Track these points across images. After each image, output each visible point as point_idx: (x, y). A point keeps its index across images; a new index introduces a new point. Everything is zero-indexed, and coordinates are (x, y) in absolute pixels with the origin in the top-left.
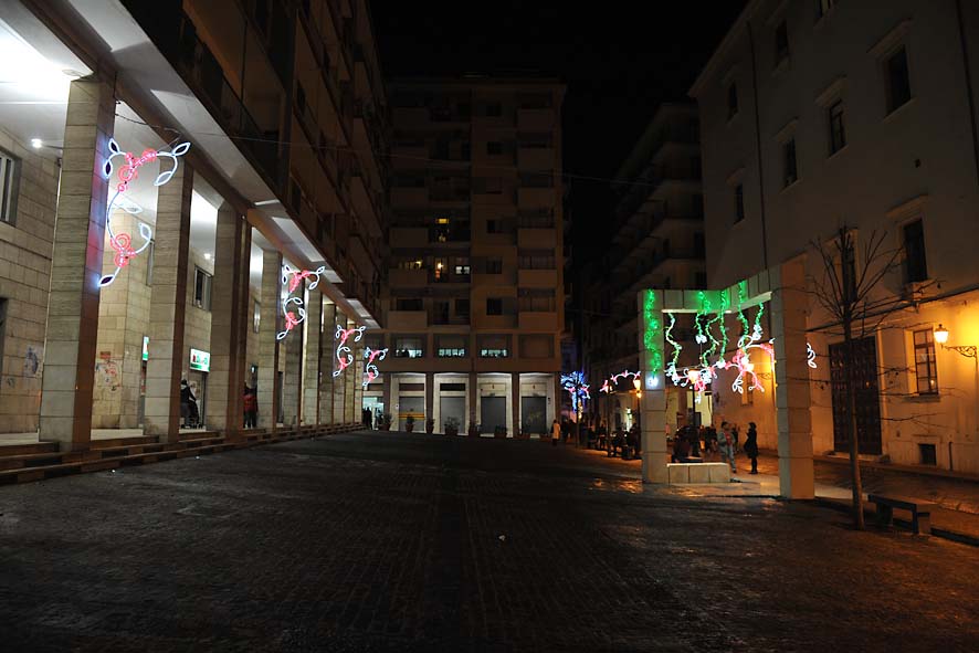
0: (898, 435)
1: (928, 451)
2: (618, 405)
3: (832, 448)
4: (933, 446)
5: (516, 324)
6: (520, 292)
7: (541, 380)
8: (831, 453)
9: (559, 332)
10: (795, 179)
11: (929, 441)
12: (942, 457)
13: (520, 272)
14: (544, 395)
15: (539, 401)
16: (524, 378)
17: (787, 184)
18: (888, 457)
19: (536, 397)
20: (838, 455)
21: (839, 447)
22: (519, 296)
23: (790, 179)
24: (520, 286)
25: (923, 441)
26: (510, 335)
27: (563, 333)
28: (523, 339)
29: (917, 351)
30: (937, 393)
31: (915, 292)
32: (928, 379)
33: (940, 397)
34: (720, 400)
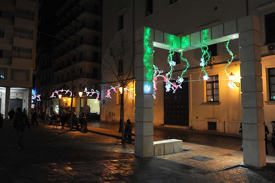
0: (197, 118)
1: (212, 125)
2: (52, 103)
3: (163, 123)
4: (215, 123)
5: (10, 63)
6: (14, 48)
7: (21, 92)
8: (163, 125)
9: (32, 69)
10: (152, 13)
11: (213, 121)
12: (220, 127)
13: (15, 38)
14: (21, 98)
15: (20, 101)
16: (12, 90)
17: (147, 15)
18: (192, 127)
19: (18, 99)
20: (167, 126)
21: (166, 122)
22: (12, 50)
23: (149, 13)
24: (14, 45)
25: (210, 121)
26: (7, 69)
27: (34, 70)
28: (13, 71)
29: (207, 84)
30: (218, 101)
31: (212, 60)
32: (212, 96)
33: (220, 103)
34: (105, 103)
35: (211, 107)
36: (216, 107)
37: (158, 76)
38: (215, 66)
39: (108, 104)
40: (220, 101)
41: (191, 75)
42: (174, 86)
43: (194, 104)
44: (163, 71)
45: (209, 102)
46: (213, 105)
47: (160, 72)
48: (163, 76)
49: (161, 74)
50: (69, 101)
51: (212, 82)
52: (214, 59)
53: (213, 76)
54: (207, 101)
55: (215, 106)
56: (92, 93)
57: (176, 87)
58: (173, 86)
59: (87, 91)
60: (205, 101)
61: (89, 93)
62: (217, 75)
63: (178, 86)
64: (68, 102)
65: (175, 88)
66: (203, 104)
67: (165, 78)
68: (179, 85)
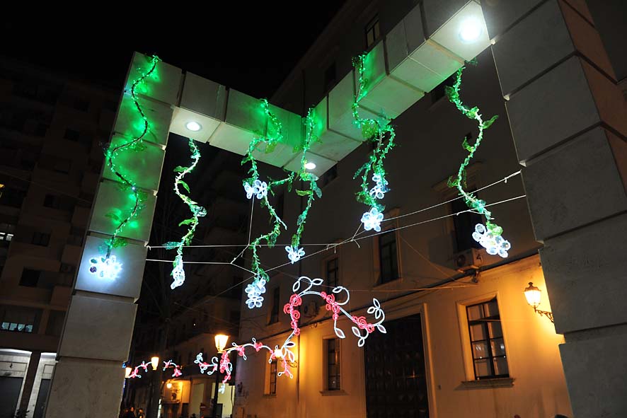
6: (63, 268)
10: (335, 177)
13: (67, 248)
16: (45, 358)
22: (60, 271)
24: (63, 261)
26: (41, 310)
28: (54, 315)
29: (471, 327)
30: (508, 375)
31: (475, 258)
32: (489, 360)
33: (512, 380)
34: (243, 391)
35: (486, 393)
36: (503, 392)
37: (305, 292)
38: (484, 274)
39: (247, 393)
40: (512, 374)
41: (425, 305)
42: (359, 324)
43: (439, 387)
44: (322, 281)
45: (481, 378)
46: (493, 387)
47: (312, 283)
48: (323, 295)
49: (314, 288)
50: (178, 389)
51: (483, 322)
52: (479, 255)
53: (483, 304)
54: (476, 378)
55: (500, 389)
56: (213, 367)
57: (369, 327)
58: (357, 326)
59: (202, 362)
60: (470, 376)
61: (206, 366)
62: (494, 301)
63: (375, 325)
64: (176, 390)
65: (363, 332)
66: (467, 385)
67: (328, 299)
68: (378, 325)
